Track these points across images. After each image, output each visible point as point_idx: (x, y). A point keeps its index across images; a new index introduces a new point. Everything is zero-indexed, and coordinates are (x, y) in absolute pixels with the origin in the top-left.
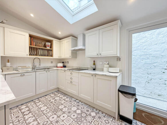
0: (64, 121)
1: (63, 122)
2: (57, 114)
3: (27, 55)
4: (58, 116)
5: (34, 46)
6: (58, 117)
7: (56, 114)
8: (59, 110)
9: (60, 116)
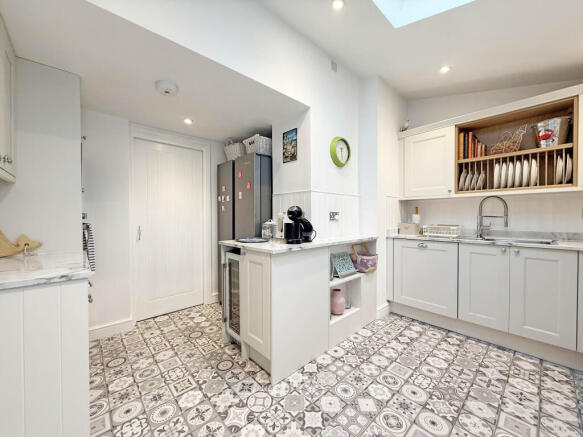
0: (414, 425)
1: (409, 424)
2: (435, 399)
3: (450, 191)
4: (427, 403)
5: (479, 158)
6: (424, 406)
7: (431, 398)
8: (458, 403)
9: (432, 411)
